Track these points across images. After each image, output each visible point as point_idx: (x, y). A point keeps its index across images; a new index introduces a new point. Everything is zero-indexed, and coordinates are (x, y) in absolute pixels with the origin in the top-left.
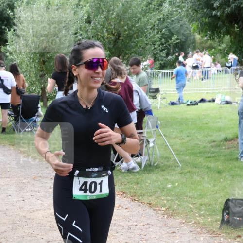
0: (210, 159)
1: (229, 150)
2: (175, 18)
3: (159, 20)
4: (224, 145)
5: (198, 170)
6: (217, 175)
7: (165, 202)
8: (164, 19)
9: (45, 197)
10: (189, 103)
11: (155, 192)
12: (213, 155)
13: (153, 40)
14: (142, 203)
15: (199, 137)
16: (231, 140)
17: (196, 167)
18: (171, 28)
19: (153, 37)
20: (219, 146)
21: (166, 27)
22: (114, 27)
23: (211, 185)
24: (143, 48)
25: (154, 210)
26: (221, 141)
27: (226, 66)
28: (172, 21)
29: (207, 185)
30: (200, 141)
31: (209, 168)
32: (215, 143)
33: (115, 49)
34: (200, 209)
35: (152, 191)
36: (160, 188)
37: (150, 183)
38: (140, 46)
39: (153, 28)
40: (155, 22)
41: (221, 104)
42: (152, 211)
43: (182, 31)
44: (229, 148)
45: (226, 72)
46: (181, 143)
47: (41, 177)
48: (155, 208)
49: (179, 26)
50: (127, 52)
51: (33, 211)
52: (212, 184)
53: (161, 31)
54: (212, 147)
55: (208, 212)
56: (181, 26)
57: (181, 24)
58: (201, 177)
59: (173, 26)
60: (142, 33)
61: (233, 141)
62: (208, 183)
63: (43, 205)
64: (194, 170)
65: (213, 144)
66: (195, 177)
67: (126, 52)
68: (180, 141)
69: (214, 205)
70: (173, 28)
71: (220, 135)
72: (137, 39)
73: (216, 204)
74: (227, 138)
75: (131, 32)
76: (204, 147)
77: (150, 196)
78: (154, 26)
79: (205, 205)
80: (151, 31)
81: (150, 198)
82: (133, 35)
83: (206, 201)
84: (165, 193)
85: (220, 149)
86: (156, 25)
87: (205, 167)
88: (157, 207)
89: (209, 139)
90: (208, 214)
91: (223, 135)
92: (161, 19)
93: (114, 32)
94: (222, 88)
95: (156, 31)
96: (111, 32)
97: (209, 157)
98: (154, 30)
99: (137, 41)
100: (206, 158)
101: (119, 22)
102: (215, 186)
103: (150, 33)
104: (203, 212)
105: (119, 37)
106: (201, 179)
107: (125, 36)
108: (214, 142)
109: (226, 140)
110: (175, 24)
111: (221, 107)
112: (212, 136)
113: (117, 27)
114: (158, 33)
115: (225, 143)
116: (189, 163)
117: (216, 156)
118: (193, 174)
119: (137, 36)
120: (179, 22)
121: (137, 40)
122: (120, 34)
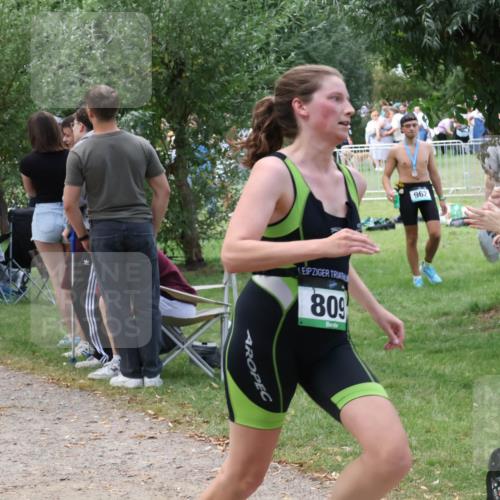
0: (441, 355)
1: (486, 334)
2: (320, 26)
3: (277, 32)
4: (473, 323)
5: (412, 382)
6: (463, 393)
7: (339, 458)
8: (290, 28)
9: (31, 454)
10: (372, 225)
11: (311, 437)
12: (448, 344)
13: (267, 77)
14: (279, 462)
15: (405, 304)
16: (489, 310)
17: (407, 375)
18: (309, 48)
19: (268, 71)
20: (460, 325)
21: (298, 47)
22: (166, 49)
23: (449, 416)
24: (243, 97)
25: (314, 479)
26: (464, 314)
27: (457, 138)
28: (312, 33)
29: (439, 418)
30: (411, 313)
31: (439, 377)
32: (450, 318)
33: (173, 100)
34: (430, 475)
35: (303, 434)
36: (322, 427)
37: (295, 416)
38: (236, 93)
39: (264, 49)
40: (268, 36)
41: (451, 225)
42: (307, 481)
43: (339, 57)
44: (484, 330)
45: (458, 151)
46: (362, 320)
47: (15, 406)
48: (316, 475)
49: (330, 44)
50: (206, 106)
51: (6, 490)
52: (452, 415)
53: (286, 57)
54: (442, 326)
55: (450, 481)
56: (335, 44)
57: (333, 39)
58: (423, 398)
59: (315, 45)
60: (238, 61)
61: (492, 313)
62: (442, 411)
63: (30, 474)
64: (403, 381)
65: (443, 320)
66: (408, 397)
67: (201, 107)
68: (360, 315)
69: (465, 465)
70: (315, 49)
71: (459, 298)
72: (228, 75)
73: (467, 461)
74: (476, 305)
75: (210, 59)
76: (423, 327)
77: (299, 446)
78: (268, 44)
79: (442, 465)
80: (260, 56)
81: (298, 450)
82: (216, 65)
83: (443, 454)
84: (335, 438)
85: (464, 332)
86: (272, 44)
87: (430, 375)
88: (321, 470)
89: (432, 307)
90: (451, 485)
91: (465, 299)
92: (282, 28)
93: (166, 61)
94: (452, 189)
95: (273, 57)
96: (159, 60)
97: (437, 352)
98: (268, 53)
99: (228, 82)
100: (430, 352)
101: (179, 36)
102: (460, 418)
103: (258, 60)
104: (437, 482)
105: (181, 71)
106: (424, 403)
107: (195, 68)
108: (446, 314)
109: (475, 309)
110: (320, 39)
111: (454, 233)
112: (438, 300)
113: (173, 48)
114: (278, 61)
115: (473, 316)
116: (389, 366)
117: (454, 349)
118: (402, 391)
119: (225, 68)
120: (329, 37)
121: (227, 77)
122: (183, 64)
